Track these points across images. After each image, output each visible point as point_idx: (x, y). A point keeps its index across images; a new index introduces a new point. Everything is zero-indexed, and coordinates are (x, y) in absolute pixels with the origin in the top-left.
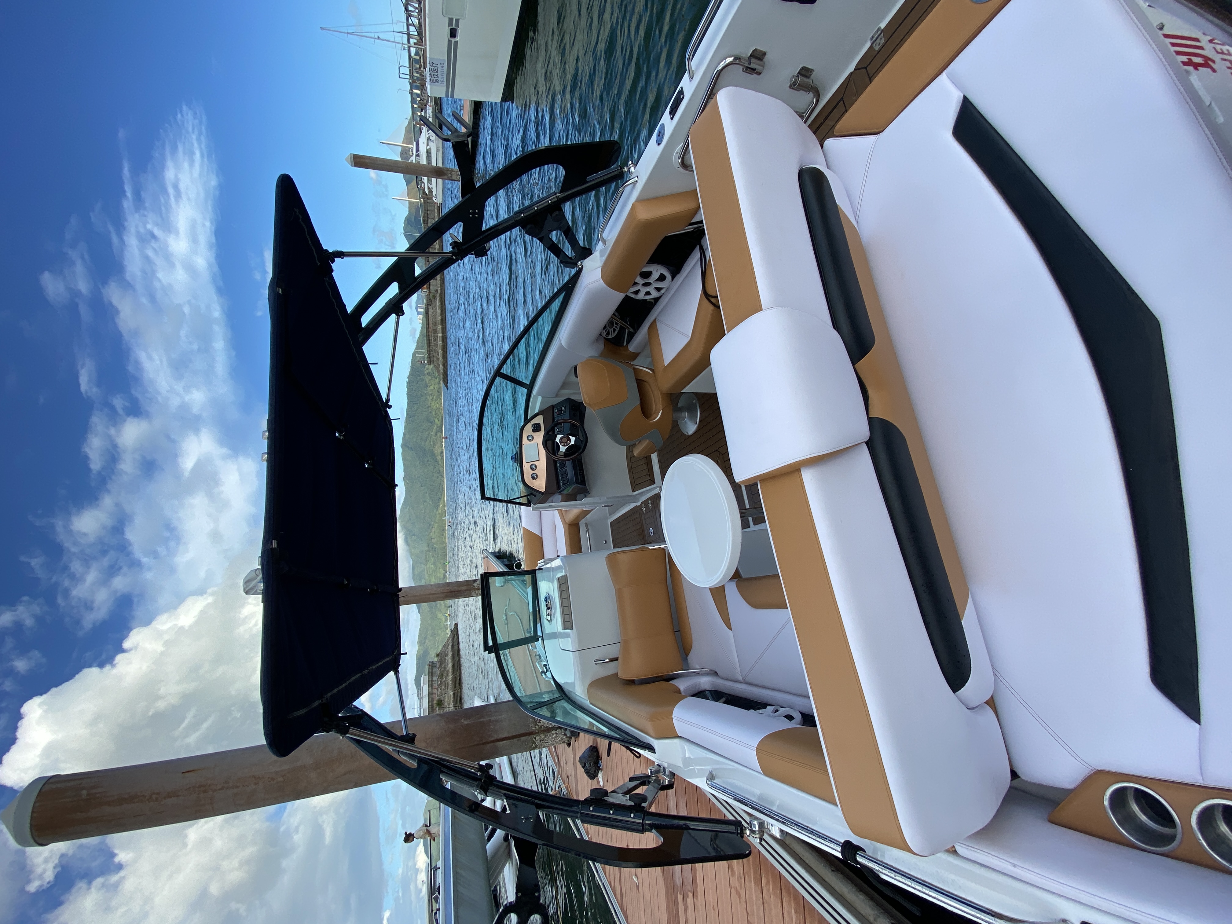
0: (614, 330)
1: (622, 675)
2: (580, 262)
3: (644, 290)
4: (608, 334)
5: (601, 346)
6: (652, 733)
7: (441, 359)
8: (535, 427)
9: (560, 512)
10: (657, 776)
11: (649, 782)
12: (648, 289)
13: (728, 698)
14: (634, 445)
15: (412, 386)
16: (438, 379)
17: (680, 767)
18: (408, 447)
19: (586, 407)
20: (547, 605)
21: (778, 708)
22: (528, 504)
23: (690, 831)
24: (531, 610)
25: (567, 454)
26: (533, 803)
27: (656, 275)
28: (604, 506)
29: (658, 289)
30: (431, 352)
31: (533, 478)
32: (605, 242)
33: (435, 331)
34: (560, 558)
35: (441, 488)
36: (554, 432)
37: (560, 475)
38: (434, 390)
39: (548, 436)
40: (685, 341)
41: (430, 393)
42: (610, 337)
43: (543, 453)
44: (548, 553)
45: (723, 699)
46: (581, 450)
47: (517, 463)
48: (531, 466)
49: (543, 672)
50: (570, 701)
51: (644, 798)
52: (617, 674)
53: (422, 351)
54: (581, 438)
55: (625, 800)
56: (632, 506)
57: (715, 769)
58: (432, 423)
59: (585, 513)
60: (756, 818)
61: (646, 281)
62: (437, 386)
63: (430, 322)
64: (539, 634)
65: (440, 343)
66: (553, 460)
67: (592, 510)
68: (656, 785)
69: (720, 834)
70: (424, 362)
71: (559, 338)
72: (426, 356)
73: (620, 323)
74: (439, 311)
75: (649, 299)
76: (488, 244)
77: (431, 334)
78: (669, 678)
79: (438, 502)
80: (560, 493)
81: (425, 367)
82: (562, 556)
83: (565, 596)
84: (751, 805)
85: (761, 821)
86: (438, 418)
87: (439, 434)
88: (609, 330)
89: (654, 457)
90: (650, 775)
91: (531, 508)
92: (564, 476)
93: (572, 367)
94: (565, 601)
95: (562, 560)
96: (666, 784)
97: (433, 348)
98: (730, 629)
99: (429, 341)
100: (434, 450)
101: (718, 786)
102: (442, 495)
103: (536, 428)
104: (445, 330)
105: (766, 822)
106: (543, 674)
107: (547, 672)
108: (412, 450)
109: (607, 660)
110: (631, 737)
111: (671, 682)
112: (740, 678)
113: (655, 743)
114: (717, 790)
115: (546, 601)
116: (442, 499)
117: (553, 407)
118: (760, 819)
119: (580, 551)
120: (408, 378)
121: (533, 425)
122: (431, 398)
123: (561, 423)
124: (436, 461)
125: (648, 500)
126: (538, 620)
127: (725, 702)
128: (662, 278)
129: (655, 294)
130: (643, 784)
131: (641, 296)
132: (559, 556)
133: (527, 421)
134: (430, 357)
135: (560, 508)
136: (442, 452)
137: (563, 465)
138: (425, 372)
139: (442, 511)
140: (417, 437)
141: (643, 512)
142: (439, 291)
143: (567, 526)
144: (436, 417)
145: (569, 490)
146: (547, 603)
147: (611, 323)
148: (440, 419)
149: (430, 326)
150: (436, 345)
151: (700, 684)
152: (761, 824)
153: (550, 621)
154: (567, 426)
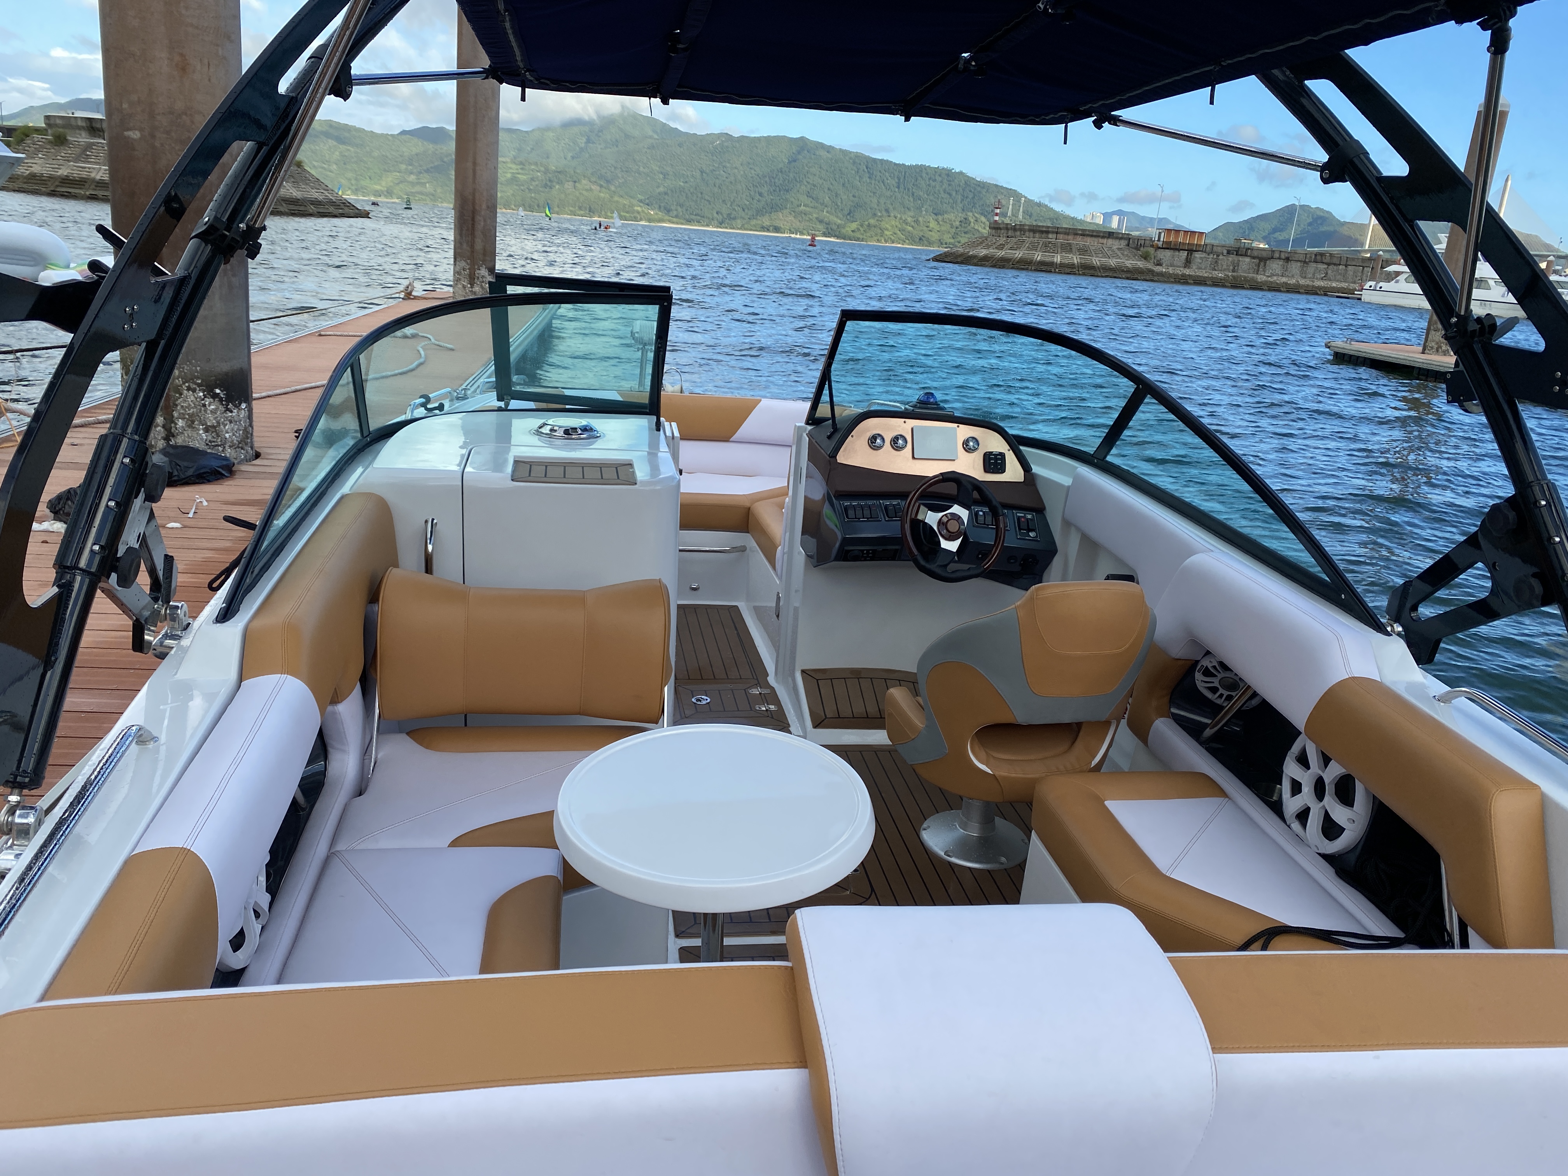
0: (1214, 690)
1: (394, 575)
2: (1400, 629)
3: (1307, 779)
4: (1207, 673)
5: (1178, 651)
6: (256, 623)
7: (1001, 253)
8: (996, 459)
9: (781, 493)
10: (166, 619)
11: (156, 600)
12: (1307, 789)
13: (303, 809)
14: (916, 693)
15: (940, 179)
16: (952, 241)
17: (176, 674)
18: (799, 153)
19: (1027, 590)
20: (574, 429)
21: (263, 919)
22: (812, 419)
23: (41, 670)
24: (568, 393)
25: (920, 527)
26: (160, 334)
27: (1340, 814)
28: (778, 598)
29: (1303, 816)
30: (1018, 233)
31: (873, 439)
32: (1444, 699)
33: (1067, 248)
34: (677, 476)
35: (693, 217)
36: (977, 503)
37: (870, 502)
38: (925, 228)
39: (970, 487)
40: (1162, 860)
41: (920, 219)
42: (1199, 676)
43: (930, 469)
44: (691, 451)
45: (301, 800)
46: (923, 562)
47: (915, 406)
48: (902, 436)
49: (428, 400)
50: (355, 450)
51: (126, 581)
52: (396, 565)
53: (1021, 213)
54: (952, 567)
55: (130, 539)
56: (769, 665)
57: (157, 750)
58: (850, 215)
59: (769, 550)
60: (39, 823)
61: (1330, 789)
62: (935, 236)
63: (1089, 239)
64: (514, 404)
65: (1038, 256)
66: (911, 492)
67: (774, 568)
68: (146, 613)
69: (23, 736)
70: (997, 214)
71: (1212, 548)
72: (1007, 221)
73: (1231, 708)
74: (1113, 262)
75: (1281, 790)
76: (1480, 409)
77: (1061, 239)
78: (367, 683)
79: (660, 207)
80: (828, 497)
81: (982, 214)
82: (679, 480)
83: (589, 473)
84: (69, 816)
85: (31, 832)
86: (858, 229)
87: (821, 227)
88: (1215, 676)
89: (878, 737)
90: (171, 603)
91: (803, 424)
92: (867, 512)
93: (1134, 571)
94: (577, 473)
95: (672, 478)
96: (146, 637)
97: (1029, 239)
98: (455, 843)
99: (1044, 231)
100: (785, 212)
101: (123, 749)
102: (676, 216)
103: (994, 463)
104: (1069, 270)
105: (26, 843)
106: (423, 400)
107: (427, 409)
108: (790, 162)
109: (430, 548)
110: (257, 575)
111: (358, 688)
112: (340, 847)
113: (236, 626)
114: (114, 746)
115: (585, 429)
116: (667, 217)
117: (1040, 510)
118: (36, 832)
119: (685, 525)
120: (961, 173)
121: (1002, 455)
122: (909, 219)
123: (997, 525)
124: (760, 212)
125: (777, 702)
126: (543, 405)
127: (294, 802)
128: (1331, 829)
129: (1292, 805)
130: (156, 585)
131: (1291, 769)
132: (681, 474)
133: (1016, 442)
134: (1007, 229)
135: (790, 493)
136: (777, 229)
137: (891, 513)
138: (970, 214)
139: (638, 212)
140: (821, 178)
141: (750, 687)
142: (1158, 269)
143: (747, 504)
144: (862, 226)
145: (830, 519)
146: (580, 432)
147: (1235, 683)
148: (858, 235)
149: (1079, 238)
150: (1034, 247)
151: (344, 751)
152: (25, 832)
153: (538, 432)
154: (987, 537)
